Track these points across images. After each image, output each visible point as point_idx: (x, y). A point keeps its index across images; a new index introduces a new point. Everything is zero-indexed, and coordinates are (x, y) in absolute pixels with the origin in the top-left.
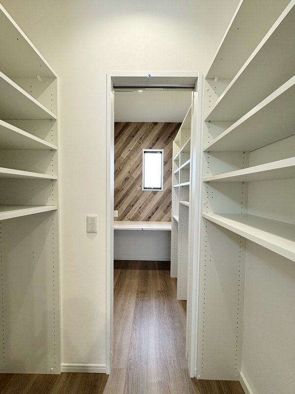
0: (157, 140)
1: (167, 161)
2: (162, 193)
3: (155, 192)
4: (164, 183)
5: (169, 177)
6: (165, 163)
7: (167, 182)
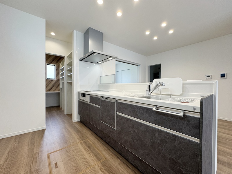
0: (53, 61)
1: (57, 69)
2: (56, 81)
3: (52, 80)
4: (56, 77)
5: (58, 75)
6: (56, 70)
7: (58, 77)
